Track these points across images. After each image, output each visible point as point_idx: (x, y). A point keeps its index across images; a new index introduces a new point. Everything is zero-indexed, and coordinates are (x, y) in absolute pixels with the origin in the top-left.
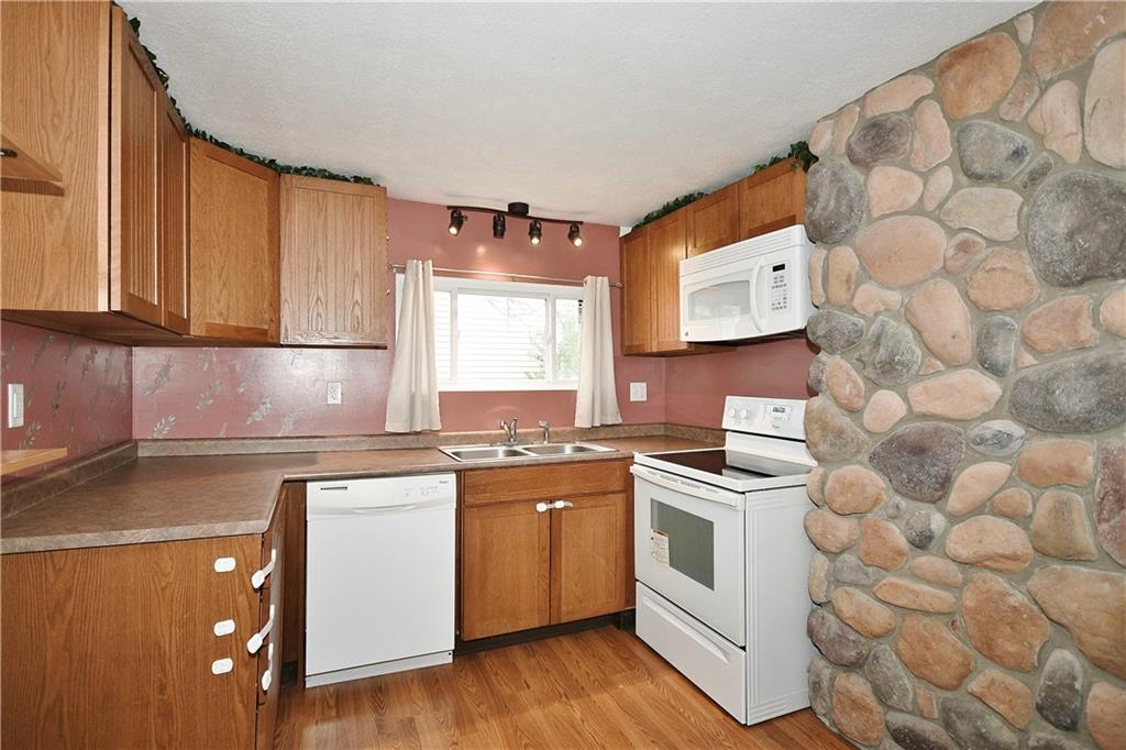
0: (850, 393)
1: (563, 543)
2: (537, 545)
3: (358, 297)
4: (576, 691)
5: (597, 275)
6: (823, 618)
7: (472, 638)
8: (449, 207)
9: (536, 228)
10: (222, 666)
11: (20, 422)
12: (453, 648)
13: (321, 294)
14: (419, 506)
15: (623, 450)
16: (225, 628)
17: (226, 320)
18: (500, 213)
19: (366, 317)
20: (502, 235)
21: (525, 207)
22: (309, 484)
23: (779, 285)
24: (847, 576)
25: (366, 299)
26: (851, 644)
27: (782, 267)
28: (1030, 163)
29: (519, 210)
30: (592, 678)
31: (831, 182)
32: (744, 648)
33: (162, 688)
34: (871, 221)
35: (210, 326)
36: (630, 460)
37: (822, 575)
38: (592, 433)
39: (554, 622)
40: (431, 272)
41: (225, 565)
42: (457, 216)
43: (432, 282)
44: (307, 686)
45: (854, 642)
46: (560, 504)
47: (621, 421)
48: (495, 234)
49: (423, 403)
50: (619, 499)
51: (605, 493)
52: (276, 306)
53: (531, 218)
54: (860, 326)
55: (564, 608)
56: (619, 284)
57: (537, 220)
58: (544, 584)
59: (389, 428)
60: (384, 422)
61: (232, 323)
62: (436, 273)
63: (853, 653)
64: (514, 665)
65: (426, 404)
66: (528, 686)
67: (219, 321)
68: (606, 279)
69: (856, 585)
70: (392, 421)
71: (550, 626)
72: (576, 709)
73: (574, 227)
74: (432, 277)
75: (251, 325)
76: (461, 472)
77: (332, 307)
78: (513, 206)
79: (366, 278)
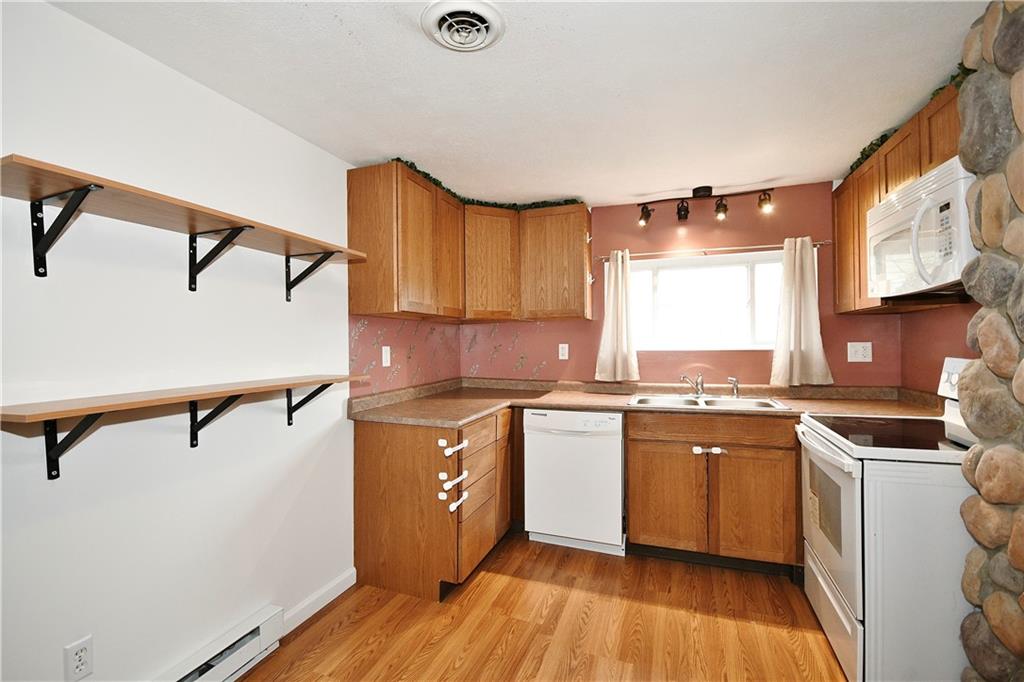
0: (997, 355)
1: (721, 486)
2: (694, 482)
3: (566, 285)
4: (708, 609)
5: (796, 236)
6: (979, 622)
7: (636, 542)
8: (639, 205)
9: (721, 203)
10: (443, 496)
11: (388, 364)
13: (543, 286)
14: (593, 433)
16: (443, 475)
18: (684, 200)
19: (572, 299)
20: (686, 218)
21: (709, 189)
22: (525, 410)
23: (945, 226)
24: (1000, 578)
25: (572, 287)
26: (996, 657)
27: (947, 206)
29: (703, 193)
30: (730, 607)
31: (974, 100)
35: (476, 313)
36: (797, 419)
37: (975, 572)
39: (712, 552)
40: (628, 258)
42: (646, 210)
43: (630, 265)
44: (530, 539)
45: (1000, 656)
46: (716, 450)
47: (832, 382)
48: (680, 218)
49: (623, 360)
50: (786, 456)
51: (768, 448)
52: (518, 295)
53: (715, 196)
54: (1010, 272)
55: (722, 544)
57: (722, 197)
58: (702, 516)
59: (598, 377)
60: (595, 373)
61: (489, 309)
62: (631, 258)
63: (995, 668)
64: (670, 574)
65: (626, 362)
66: (669, 591)
67: (481, 308)
69: (1006, 590)
70: (600, 373)
71: (708, 554)
72: (696, 620)
73: (765, 195)
74: (628, 262)
75: (500, 309)
76: (627, 413)
77: (549, 293)
78: (696, 191)
79: (571, 271)
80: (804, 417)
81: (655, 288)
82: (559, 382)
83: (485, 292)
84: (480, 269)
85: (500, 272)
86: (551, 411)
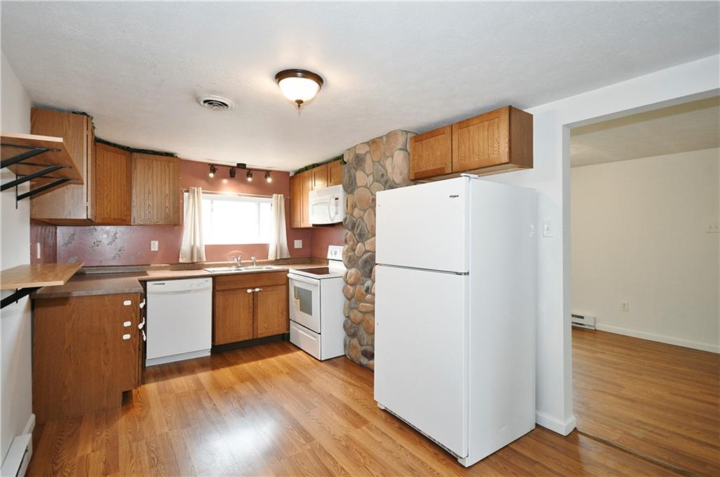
1: (259, 305)
2: (247, 306)
3: (167, 205)
4: (263, 358)
5: (278, 194)
8: (209, 164)
9: (250, 172)
10: (126, 337)
11: (39, 257)
12: (211, 347)
13: (150, 203)
14: (196, 291)
15: (285, 267)
16: (127, 324)
17: (110, 216)
18: (233, 167)
19: (171, 213)
20: (234, 176)
21: (245, 165)
22: (148, 283)
23: (336, 204)
24: (353, 306)
25: (172, 206)
27: (337, 199)
28: (385, 178)
29: (242, 166)
31: (348, 172)
32: (320, 334)
33: (105, 344)
34: (358, 187)
36: (288, 271)
37: (346, 307)
38: (276, 262)
39: (255, 337)
40: (201, 192)
41: (127, 303)
42: (213, 168)
43: (201, 197)
44: (147, 365)
45: (354, 327)
46: (257, 290)
47: (290, 257)
48: (231, 176)
49: (198, 250)
50: (284, 288)
51: (276, 285)
52: (129, 208)
53: (248, 169)
55: (259, 332)
56: (289, 197)
57: (250, 170)
58: (250, 322)
59: (182, 261)
60: (179, 258)
61: (112, 217)
62: (203, 193)
63: (353, 331)
68: (282, 195)
70: (182, 258)
71: (253, 339)
72: (260, 362)
73: (268, 173)
74: (201, 194)
75: (119, 217)
76: (214, 277)
77: (155, 209)
78: (238, 164)
79: (171, 196)
80: (291, 270)
81: (212, 210)
82: (152, 265)
83: (109, 205)
84: (106, 188)
85: (119, 191)
86: (167, 281)
